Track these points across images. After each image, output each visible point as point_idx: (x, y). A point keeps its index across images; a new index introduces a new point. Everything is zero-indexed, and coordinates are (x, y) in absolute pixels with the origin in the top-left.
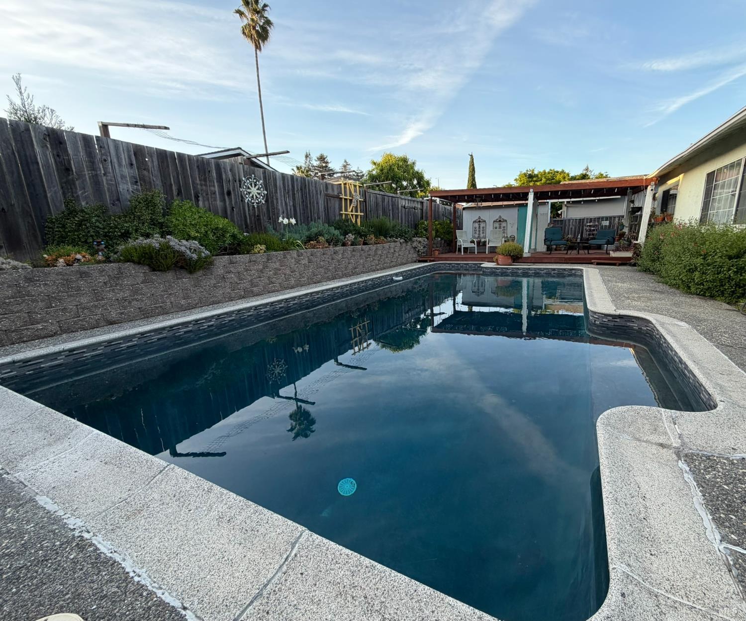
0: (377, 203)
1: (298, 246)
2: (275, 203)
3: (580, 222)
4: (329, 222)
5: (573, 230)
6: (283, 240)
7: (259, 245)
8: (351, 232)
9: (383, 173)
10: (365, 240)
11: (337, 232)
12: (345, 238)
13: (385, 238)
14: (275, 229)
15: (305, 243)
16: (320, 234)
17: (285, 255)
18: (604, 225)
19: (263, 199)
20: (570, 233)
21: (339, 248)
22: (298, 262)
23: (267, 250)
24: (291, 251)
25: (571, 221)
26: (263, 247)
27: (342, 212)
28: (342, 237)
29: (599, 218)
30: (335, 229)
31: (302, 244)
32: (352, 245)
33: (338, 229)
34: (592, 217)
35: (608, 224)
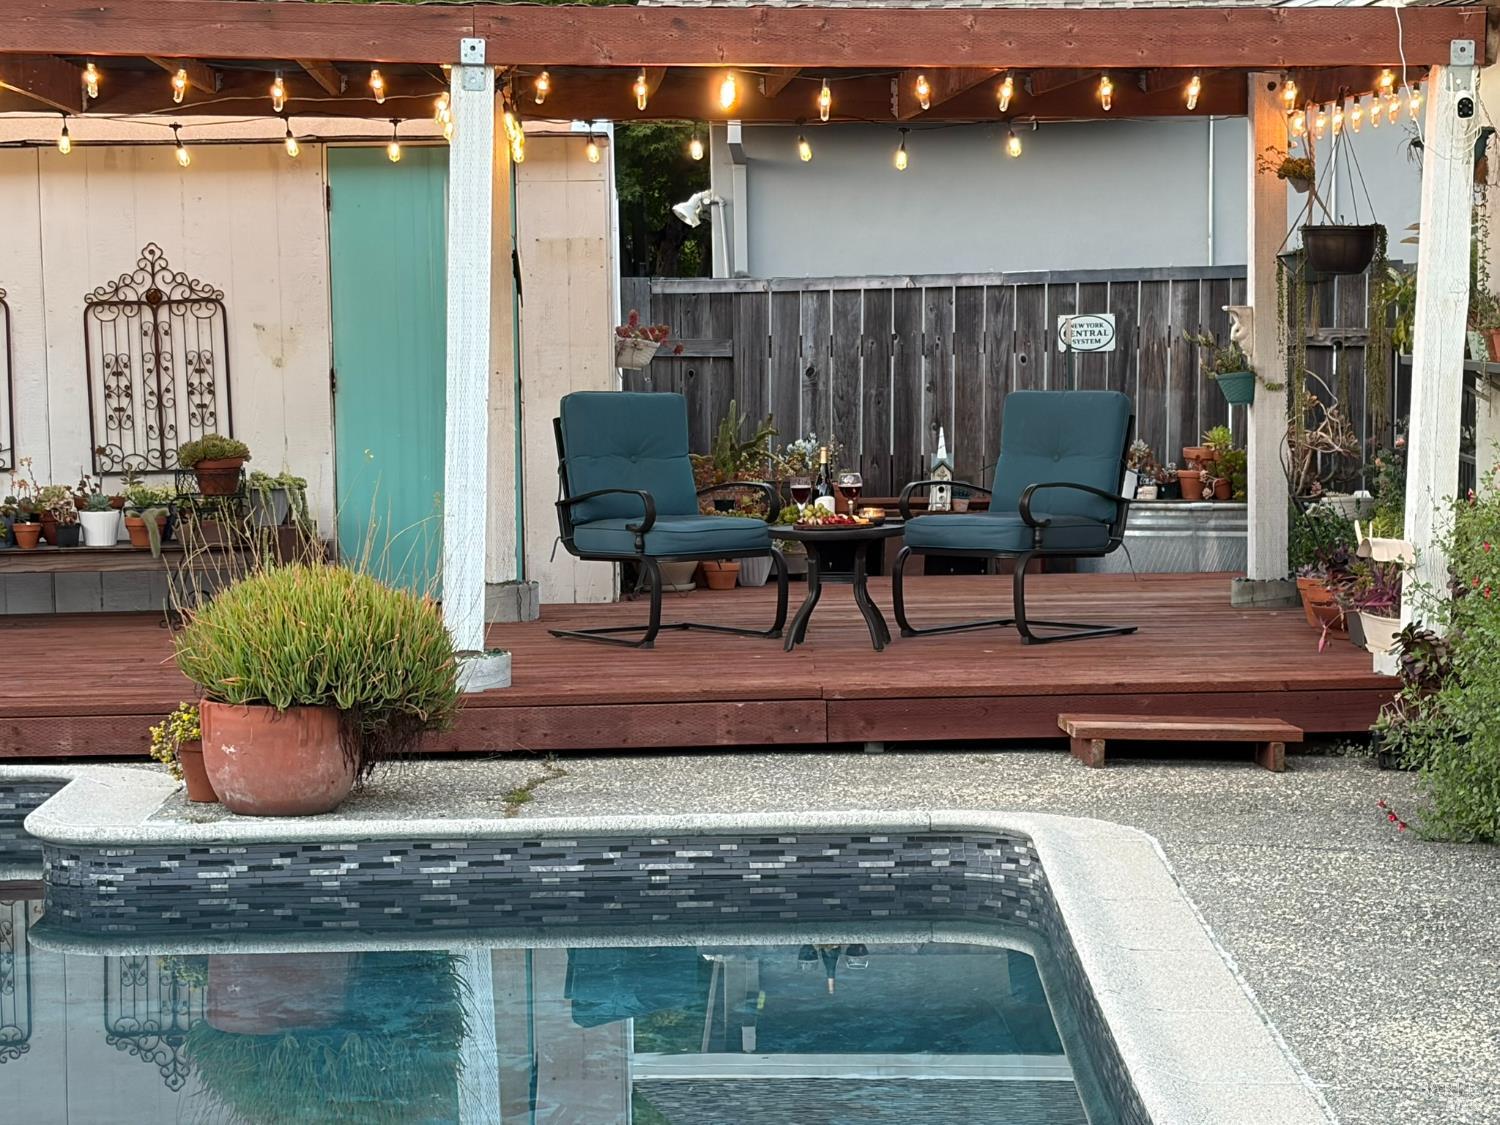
3: (877, 317)
5: (830, 385)
18: (1077, 346)
20: (803, 422)
25: (807, 305)
29: (1031, 287)
34: (976, 282)
35: (1111, 347)
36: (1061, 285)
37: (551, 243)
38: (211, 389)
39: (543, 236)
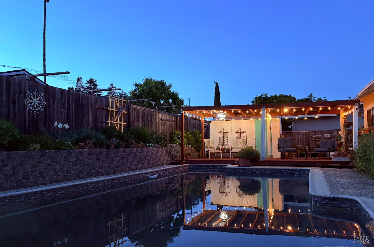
0: (138, 115)
1: (68, 146)
2: (52, 112)
3: (306, 134)
4: (96, 128)
5: (302, 140)
6: (56, 140)
7: (35, 144)
8: (115, 137)
9: (144, 93)
10: (126, 144)
11: (103, 137)
12: (109, 142)
13: (144, 143)
14: (49, 133)
15: (74, 145)
16: (89, 138)
17: (57, 153)
18: (326, 137)
19: (42, 108)
20: (299, 143)
21: (104, 150)
22: (67, 159)
23: (41, 148)
24: (62, 151)
25: (300, 133)
26: (38, 146)
27: (108, 121)
28: (107, 141)
29: (322, 131)
30: (101, 135)
31: (72, 145)
32: (115, 148)
33: (104, 134)
34: (316, 131)
35: (329, 137)
36: (324, 131)
37: (274, 127)
38: (245, 139)
39: (274, 126)
